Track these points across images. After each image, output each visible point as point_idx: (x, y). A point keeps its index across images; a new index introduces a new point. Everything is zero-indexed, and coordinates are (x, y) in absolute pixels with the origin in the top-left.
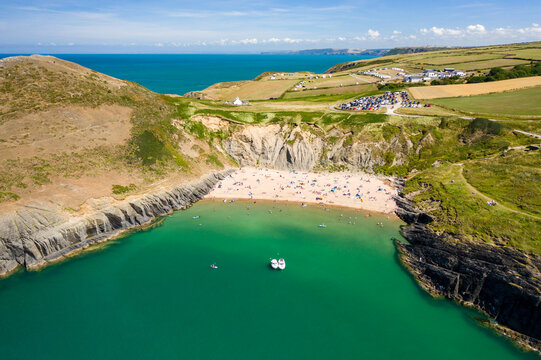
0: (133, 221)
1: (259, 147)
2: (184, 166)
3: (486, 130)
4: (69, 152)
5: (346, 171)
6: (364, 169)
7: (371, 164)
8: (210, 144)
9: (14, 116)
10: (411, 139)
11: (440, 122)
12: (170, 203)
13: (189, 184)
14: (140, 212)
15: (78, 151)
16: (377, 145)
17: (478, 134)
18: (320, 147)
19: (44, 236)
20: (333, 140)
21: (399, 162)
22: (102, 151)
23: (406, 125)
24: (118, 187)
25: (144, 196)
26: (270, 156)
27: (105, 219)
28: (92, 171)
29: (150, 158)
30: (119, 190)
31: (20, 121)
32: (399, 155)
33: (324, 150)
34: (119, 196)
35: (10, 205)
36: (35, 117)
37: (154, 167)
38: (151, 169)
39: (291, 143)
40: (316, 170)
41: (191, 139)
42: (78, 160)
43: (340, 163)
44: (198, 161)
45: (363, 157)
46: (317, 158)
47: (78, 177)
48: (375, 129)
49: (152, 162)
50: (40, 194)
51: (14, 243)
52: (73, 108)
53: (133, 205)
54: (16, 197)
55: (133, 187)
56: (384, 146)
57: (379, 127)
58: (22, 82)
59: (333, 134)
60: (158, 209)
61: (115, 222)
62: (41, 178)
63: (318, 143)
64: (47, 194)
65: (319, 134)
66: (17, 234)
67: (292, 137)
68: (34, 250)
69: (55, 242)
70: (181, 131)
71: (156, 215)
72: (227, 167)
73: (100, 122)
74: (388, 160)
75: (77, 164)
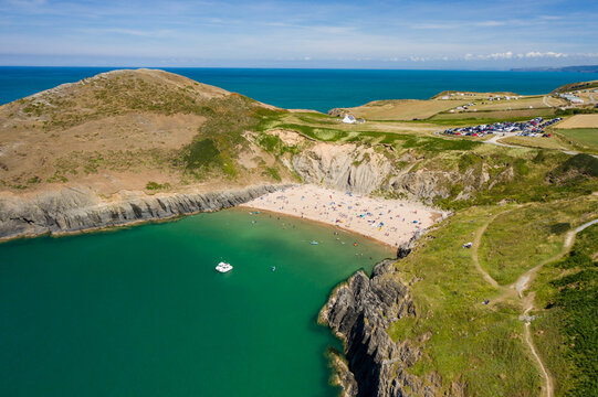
0: (155, 214)
1: (326, 165)
2: (231, 174)
3: (583, 169)
4: (124, 151)
5: (404, 200)
6: (424, 200)
7: (433, 195)
8: (277, 157)
9: (96, 118)
10: (489, 171)
11: (535, 155)
12: (199, 205)
13: (227, 191)
14: (164, 208)
15: (133, 151)
16: (447, 175)
17: (572, 173)
18: (386, 172)
19: (72, 213)
20: (404, 164)
21: (466, 197)
22: (155, 153)
23: (493, 156)
24: (153, 184)
25: (174, 195)
26: (334, 175)
27: (129, 209)
28: (137, 168)
29: (196, 163)
30: (152, 186)
31: (97, 122)
32: (468, 188)
33: (390, 176)
34: (150, 191)
35: (59, 185)
36: (112, 119)
37: (196, 171)
38: (192, 173)
39: (357, 164)
40: (373, 195)
41: (256, 150)
42: (129, 157)
43: (401, 190)
44: (253, 171)
45: (427, 187)
46: (379, 183)
47: (122, 171)
48: (452, 157)
49: (198, 166)
50: (84, 181)
51: (50, 214)
52: (147, 115)
53: (159, 201)
54: (65, 180)
55: (167, 185)
56: (454, 177)
57: (458, 154)
58: (117, 90)
59: (405, 159)
60: (183, 208)
61: (137, 211)
62: (92, 168)
63: (387, 167)
64: (90, 181)
65: (390, 157)
66: (55, 208)
67: (360, 158)
68: (62, 222)
69: (78, 219)
70: (249, 143)
71: (180, 212)
72: (285, 182)
73: (167, 129)
74: (453, 193)
75: (126, 161)
